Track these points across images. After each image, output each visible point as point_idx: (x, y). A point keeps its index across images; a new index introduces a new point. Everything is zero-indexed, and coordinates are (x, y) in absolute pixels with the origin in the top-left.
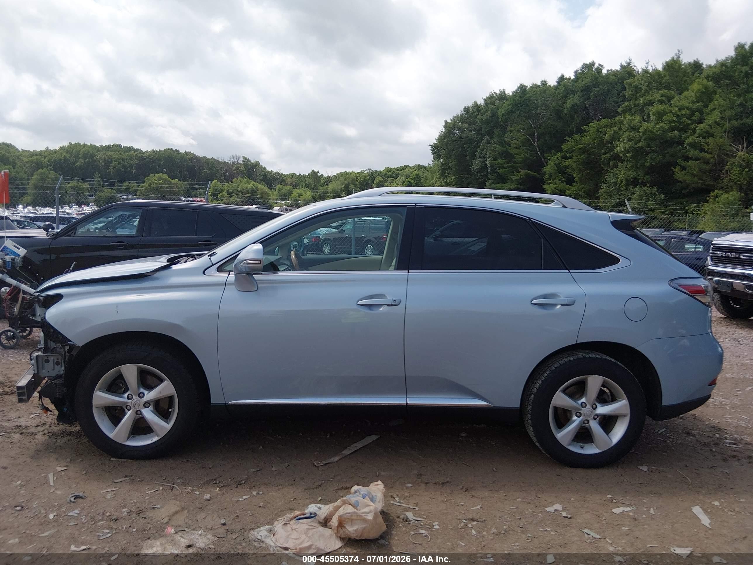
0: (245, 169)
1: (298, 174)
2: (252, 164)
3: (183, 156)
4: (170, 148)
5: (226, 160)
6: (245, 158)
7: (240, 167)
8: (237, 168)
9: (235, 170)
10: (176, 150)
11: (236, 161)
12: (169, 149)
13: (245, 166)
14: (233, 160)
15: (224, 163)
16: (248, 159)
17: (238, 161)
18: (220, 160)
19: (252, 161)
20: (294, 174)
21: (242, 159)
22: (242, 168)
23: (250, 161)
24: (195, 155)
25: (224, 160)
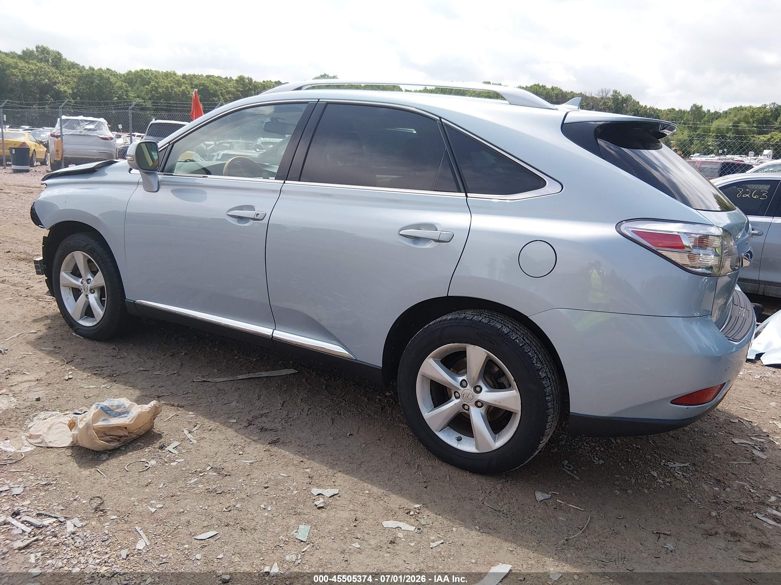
0: (613, 104)
1: (677, 110)
2: (623, 98)
3: (549, 92)
4: (537, 84)
5: (593, 95)
6: (615, 92)
7: (608, 102)
8: (605, 103)
9: (601, 106)
10: (542, 85)
11: (604, 95)
12: (535, 85)
13: (614, 101)
14: (601, 94)
15: (592, 98)
16: (619, 93)
17: (606, 95)
18: (587, 95)
19: (623, 95)
20: (673, 109)
21: (612, 93)
22: (610, 104)
23: (621, 95)
24: (561, 90)
25: (591, 94)
